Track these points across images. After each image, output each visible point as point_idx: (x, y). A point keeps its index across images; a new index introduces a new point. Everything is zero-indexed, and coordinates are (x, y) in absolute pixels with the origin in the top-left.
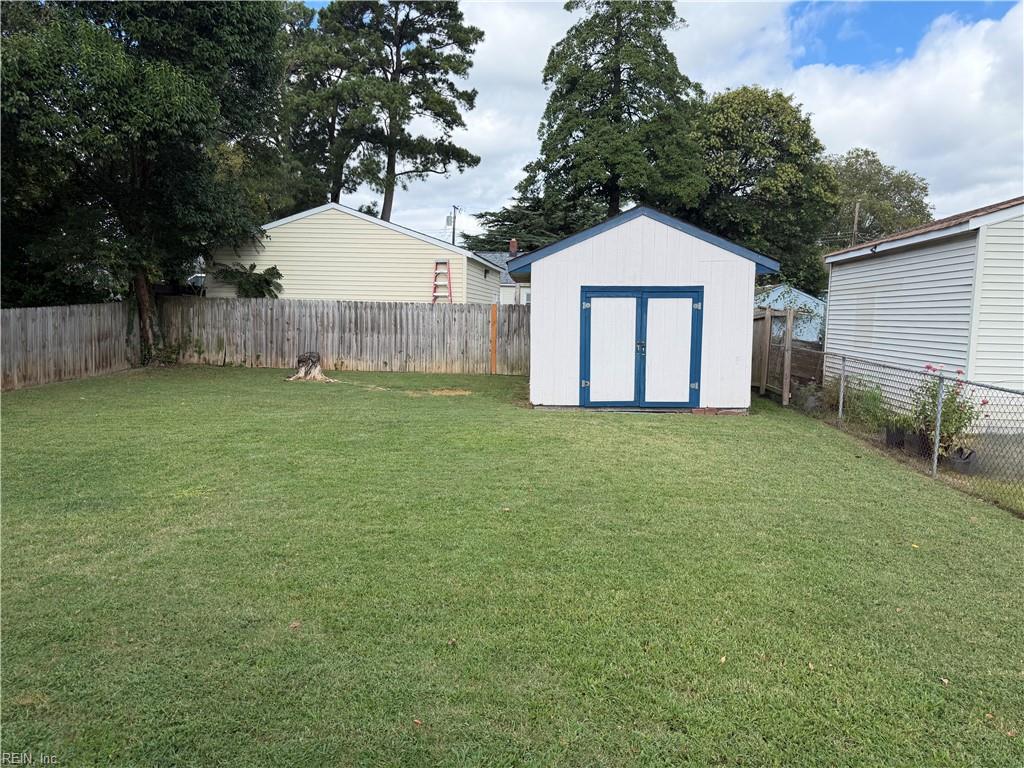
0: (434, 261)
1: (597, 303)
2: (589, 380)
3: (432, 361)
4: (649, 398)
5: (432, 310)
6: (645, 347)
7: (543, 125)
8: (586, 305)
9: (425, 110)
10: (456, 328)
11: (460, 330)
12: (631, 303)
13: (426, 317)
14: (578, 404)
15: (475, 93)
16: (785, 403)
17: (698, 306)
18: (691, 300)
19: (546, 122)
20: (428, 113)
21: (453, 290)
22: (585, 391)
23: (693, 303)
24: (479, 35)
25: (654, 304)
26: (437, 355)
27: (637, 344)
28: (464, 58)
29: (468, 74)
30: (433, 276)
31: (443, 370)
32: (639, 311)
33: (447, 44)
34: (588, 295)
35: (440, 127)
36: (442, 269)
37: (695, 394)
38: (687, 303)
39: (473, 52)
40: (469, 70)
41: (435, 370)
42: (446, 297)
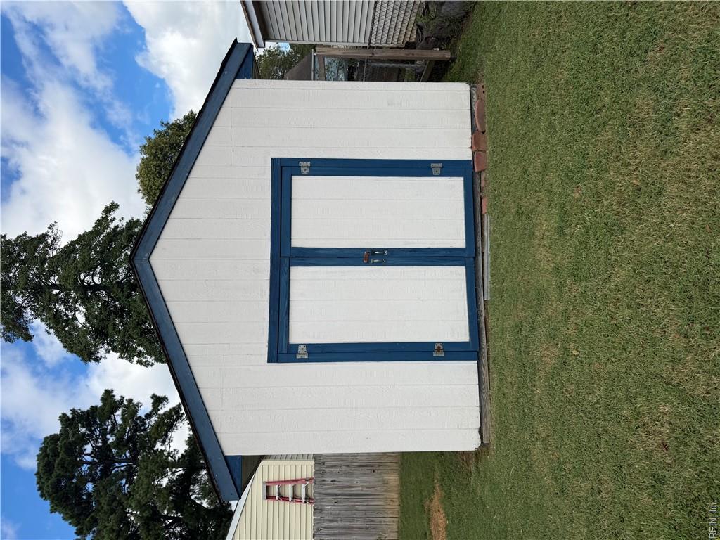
0: (266, 502)
1: (300, 333)
2: (433, 344)
3: (384, 510)
4: (459, 241)
5: (322, 510)
6: (374, 250)
7: (139, 362)
8: (302, 353)
9: (167, 437)
10: (343, 480)
11: (346, 474)
12: (300, 276)
13: (331, 518)
14: (474, 364)
15: (154, 397)
16: (447, 55)
17: (305, 166)
18: (294, 177)
19: (136, 359)
20: (170, 434)
21: (299, 477)
22: (452, 351)
23: (300, 174)
24: (108, 394)
25: (301, 238)
26: (376, 503)
27: (368, 264)
28: (125, 406)
29: (138, 403)
30: (282, 503)
31: (395, 496)
32: (312, 261)
33: (115, 419)
34: (284, 350)
35: (181, 424)
36: (275, 491)
37: (449, 168)
38: (302, 186)
39: (122, 398)
40: (135, 402)
41: (395, 506)
42: (306, 487)
